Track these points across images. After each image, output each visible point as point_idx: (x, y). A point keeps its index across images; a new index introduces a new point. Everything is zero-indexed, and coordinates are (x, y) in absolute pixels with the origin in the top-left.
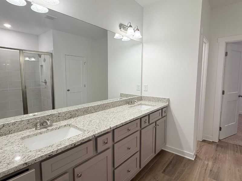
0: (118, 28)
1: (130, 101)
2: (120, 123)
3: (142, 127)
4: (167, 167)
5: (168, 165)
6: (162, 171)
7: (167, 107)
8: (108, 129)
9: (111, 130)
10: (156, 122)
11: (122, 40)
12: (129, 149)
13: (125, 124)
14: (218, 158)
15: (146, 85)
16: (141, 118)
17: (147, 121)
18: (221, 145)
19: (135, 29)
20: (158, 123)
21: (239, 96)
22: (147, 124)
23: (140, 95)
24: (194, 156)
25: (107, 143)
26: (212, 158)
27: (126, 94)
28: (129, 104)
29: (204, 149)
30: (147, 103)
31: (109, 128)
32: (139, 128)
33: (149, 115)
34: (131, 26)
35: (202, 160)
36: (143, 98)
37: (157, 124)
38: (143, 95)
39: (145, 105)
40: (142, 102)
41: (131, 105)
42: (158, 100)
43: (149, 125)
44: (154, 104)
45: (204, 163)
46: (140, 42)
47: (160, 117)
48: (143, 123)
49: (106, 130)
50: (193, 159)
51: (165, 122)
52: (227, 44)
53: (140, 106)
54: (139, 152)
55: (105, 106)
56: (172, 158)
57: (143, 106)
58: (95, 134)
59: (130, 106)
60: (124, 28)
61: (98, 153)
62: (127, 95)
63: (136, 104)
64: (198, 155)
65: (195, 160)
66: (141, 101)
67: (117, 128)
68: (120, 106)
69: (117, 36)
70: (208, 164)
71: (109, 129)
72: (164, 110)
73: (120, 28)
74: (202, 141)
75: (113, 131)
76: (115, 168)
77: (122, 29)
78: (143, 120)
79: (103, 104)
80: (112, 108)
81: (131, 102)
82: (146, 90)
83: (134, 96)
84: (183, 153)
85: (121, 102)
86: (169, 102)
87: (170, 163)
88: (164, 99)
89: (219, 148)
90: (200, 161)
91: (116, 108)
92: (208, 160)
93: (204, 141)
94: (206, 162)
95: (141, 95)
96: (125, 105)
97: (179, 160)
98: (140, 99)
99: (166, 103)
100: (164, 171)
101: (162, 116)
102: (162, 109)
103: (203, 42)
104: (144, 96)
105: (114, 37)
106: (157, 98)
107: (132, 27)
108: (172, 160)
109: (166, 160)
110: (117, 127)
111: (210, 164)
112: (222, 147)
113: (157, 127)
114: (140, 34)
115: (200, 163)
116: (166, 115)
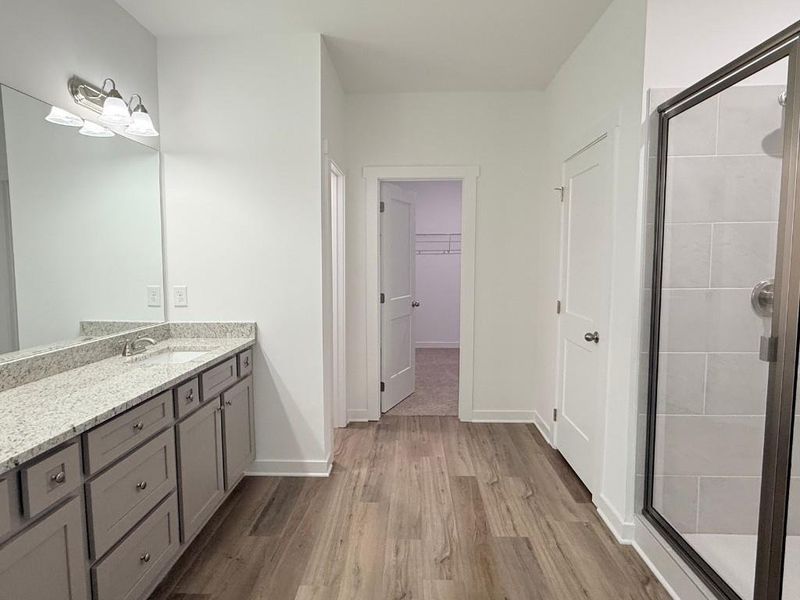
0: (66, 91)
1: (127, 344)
2: (105, 411)
3: (181, 415)
4: (263, 515)
5: (266, 510)
6: (250, 529)
7: (252, 348)
8: (65, 434)
9: (77, 434)
10: (221, 395)
11: (81, 131)
12: (141, 487)
13: (124, 409)
14: (380, 454)
15: (181, 288)
16: (174, 389)
17: (195, 395)
18: (387, 424)
19: (133, 107)
20: (227, 397)
21: (413, 306)
22: (196, 403)
23: (160, 321)
24: (328, 466)
25: (62, 480)
26: (369, 457)
27: (104, 323)
28: (124, 354)
29: (350, 443)
30: (189, 343)
31: (65, 428)
32: (169, 419)
33: (199, 375)
34: (115, 94)
35: (346, 470)
36: (172, 331)
37: (226, 400)
38: (170, 322)
39: (184, 349)
40: (172, 343)
41: (132, 354)
42: (224, 330)
43: (203, 406)
44: (210, 343)
45: (351, 474)
46: (151, 149)
47: (235, 378)
48: (181, 400)
49: (57, 438)
50: (327, 475)
51: (250, 391)
52: (382, 183)
53: (165, 356)
54: (176, 493)
55: (25, 369)
56: (274, 488)
57: (177, 355)
58: (18, 456)
59: (128, 359)
60: (87, 93)
61: (29, 523)
62: (109, 327)
63: (150, 350)
64: (338, 461)
65: (330, 474)
66: (166, 339)
67: (97, 425)
68: (88, 363)
69: (57, 115)
70: (359, 473)
71: (68, 432)
72: (243, 357)
73: (74, 93)
74: (347, 426)
75: (83, 438)
76: (97, 558)
77: (80, 96)
78: (182, 392)
79: (18, 364)
80: (55, 373)
81: (132, 345)
82: (181, 304)
83: (139, 325)
84: (302, 466)
85: (94, 349)
86: (256, 334)
87: (270, 504)
88: (242, 325)
89: (382, 433)
90: (344, 472)
91: (73, 373)
92: (360, 465)
93: (351, 425)
94: (356, 472)
95: (166, 319)
96: (111, 359)
97: (292, 488)
98: (165, 332)
99: (248, 336)
100: (256, 528)
101: (238, 375)
102: (237, 355)
103: (330, 170)
104: (175, 325)
105: (47, 118)
106: (221, 326)
107: (121, 97)
108: (276, 492)
109: (260, 498)
110: (98, 423)
111: (364, 471)
112: (387, 427)
113: (228, 410)
114: (151, 123)
115: (342, 478)
116: (251, 372)
